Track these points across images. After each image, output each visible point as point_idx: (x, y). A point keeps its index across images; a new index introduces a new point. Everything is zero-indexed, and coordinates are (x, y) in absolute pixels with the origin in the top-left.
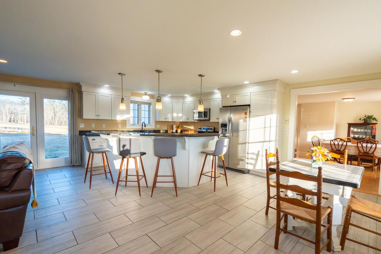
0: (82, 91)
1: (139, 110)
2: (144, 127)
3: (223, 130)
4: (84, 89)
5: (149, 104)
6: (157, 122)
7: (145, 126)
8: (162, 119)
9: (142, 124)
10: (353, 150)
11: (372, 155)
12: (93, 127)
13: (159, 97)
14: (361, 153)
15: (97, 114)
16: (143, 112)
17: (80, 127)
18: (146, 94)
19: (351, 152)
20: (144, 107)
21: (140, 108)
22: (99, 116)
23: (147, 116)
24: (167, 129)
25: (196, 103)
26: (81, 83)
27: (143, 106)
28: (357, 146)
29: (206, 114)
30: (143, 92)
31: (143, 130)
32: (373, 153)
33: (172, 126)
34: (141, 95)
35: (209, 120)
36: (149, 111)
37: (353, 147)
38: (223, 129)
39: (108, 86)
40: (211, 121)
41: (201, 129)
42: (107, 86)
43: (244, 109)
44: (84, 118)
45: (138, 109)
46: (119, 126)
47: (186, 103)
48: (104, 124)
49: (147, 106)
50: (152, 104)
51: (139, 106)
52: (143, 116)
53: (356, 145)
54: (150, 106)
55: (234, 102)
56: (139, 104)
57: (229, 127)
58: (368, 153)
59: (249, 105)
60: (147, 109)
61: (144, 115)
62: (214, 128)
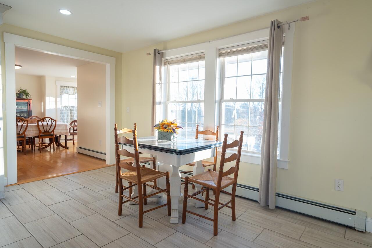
10: (33, 131)
11: (52, 133)
14: (42, 133)
19: (31, 133)
28: (38, 126)
32: (53, 131)
37: (33, 127)
53: (37, 124)
58: (48, 132)
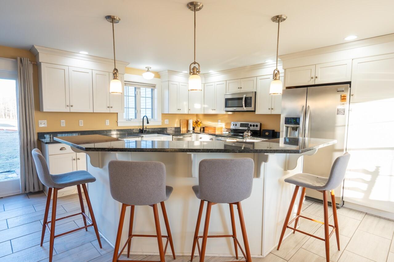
0: (40, 61)
1: (137, 96)
2: (145, 124)
3: (289, 129)
4: (42, 58)
5: (153, 87)
6: (165, 116)
7: (148, 123)
8: (173, 111)
9: (142, 118)
12: (62, 125)
13: (195, 63)
15: (68, 104)
16: (143, 100)
17: (40, 126)
18: (148, 71)
20: (145, 92)
21: (138, 93)
22: (72, 106)
23: (149, 106)
24: (179, 126)
25: (229, 83)
26: (36, 47)
27: (143, 90)
29: (248, 101)
30: (143, 66)
31: (145, 127)
33: (188, 121)
34: (140, 72)
35: (255, 111)
36: (152, 98)
38: (287, 127)
39: (87, 53)
40: (257, 113)
41: (236, 125)
42: (84, 53)
43: (339, 90)
44: (44, 111)
45: (135, 95)
46: (107, 123)
47: (211, 84)
48: (82, 121)
49: (149, 90)
50: (157, 86)
51: (137, 90)
52: (143, 105)
54: (154, 89)
55: (312, 78)
56: (137, 86)
57: (306, 124)
59: (350, 83)
60: (149, 94)
61: (145, 104)
62: (261, 124)
